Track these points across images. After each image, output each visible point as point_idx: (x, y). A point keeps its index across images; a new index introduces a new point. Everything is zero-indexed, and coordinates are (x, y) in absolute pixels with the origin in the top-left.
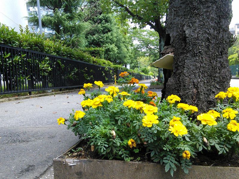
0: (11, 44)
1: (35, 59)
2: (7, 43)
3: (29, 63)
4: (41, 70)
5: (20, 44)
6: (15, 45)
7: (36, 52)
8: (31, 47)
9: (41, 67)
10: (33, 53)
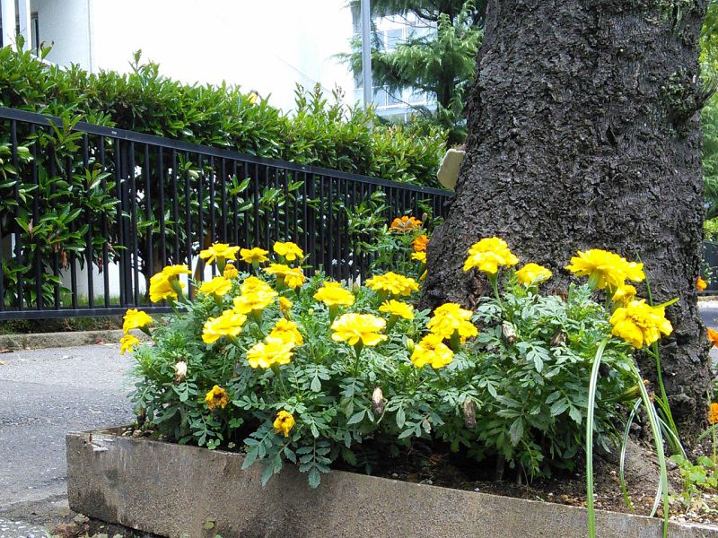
0: (255, 148)
1: (336, 199)
2: (244, 146)
3: (310, 211)
4: (354, 235)
5: (287, 147)
6: (269, 153)
7: (341, 175)
8: (326, 157)
9: (353, 224)
10: (329, 178)
